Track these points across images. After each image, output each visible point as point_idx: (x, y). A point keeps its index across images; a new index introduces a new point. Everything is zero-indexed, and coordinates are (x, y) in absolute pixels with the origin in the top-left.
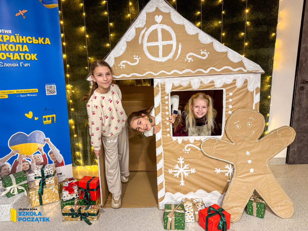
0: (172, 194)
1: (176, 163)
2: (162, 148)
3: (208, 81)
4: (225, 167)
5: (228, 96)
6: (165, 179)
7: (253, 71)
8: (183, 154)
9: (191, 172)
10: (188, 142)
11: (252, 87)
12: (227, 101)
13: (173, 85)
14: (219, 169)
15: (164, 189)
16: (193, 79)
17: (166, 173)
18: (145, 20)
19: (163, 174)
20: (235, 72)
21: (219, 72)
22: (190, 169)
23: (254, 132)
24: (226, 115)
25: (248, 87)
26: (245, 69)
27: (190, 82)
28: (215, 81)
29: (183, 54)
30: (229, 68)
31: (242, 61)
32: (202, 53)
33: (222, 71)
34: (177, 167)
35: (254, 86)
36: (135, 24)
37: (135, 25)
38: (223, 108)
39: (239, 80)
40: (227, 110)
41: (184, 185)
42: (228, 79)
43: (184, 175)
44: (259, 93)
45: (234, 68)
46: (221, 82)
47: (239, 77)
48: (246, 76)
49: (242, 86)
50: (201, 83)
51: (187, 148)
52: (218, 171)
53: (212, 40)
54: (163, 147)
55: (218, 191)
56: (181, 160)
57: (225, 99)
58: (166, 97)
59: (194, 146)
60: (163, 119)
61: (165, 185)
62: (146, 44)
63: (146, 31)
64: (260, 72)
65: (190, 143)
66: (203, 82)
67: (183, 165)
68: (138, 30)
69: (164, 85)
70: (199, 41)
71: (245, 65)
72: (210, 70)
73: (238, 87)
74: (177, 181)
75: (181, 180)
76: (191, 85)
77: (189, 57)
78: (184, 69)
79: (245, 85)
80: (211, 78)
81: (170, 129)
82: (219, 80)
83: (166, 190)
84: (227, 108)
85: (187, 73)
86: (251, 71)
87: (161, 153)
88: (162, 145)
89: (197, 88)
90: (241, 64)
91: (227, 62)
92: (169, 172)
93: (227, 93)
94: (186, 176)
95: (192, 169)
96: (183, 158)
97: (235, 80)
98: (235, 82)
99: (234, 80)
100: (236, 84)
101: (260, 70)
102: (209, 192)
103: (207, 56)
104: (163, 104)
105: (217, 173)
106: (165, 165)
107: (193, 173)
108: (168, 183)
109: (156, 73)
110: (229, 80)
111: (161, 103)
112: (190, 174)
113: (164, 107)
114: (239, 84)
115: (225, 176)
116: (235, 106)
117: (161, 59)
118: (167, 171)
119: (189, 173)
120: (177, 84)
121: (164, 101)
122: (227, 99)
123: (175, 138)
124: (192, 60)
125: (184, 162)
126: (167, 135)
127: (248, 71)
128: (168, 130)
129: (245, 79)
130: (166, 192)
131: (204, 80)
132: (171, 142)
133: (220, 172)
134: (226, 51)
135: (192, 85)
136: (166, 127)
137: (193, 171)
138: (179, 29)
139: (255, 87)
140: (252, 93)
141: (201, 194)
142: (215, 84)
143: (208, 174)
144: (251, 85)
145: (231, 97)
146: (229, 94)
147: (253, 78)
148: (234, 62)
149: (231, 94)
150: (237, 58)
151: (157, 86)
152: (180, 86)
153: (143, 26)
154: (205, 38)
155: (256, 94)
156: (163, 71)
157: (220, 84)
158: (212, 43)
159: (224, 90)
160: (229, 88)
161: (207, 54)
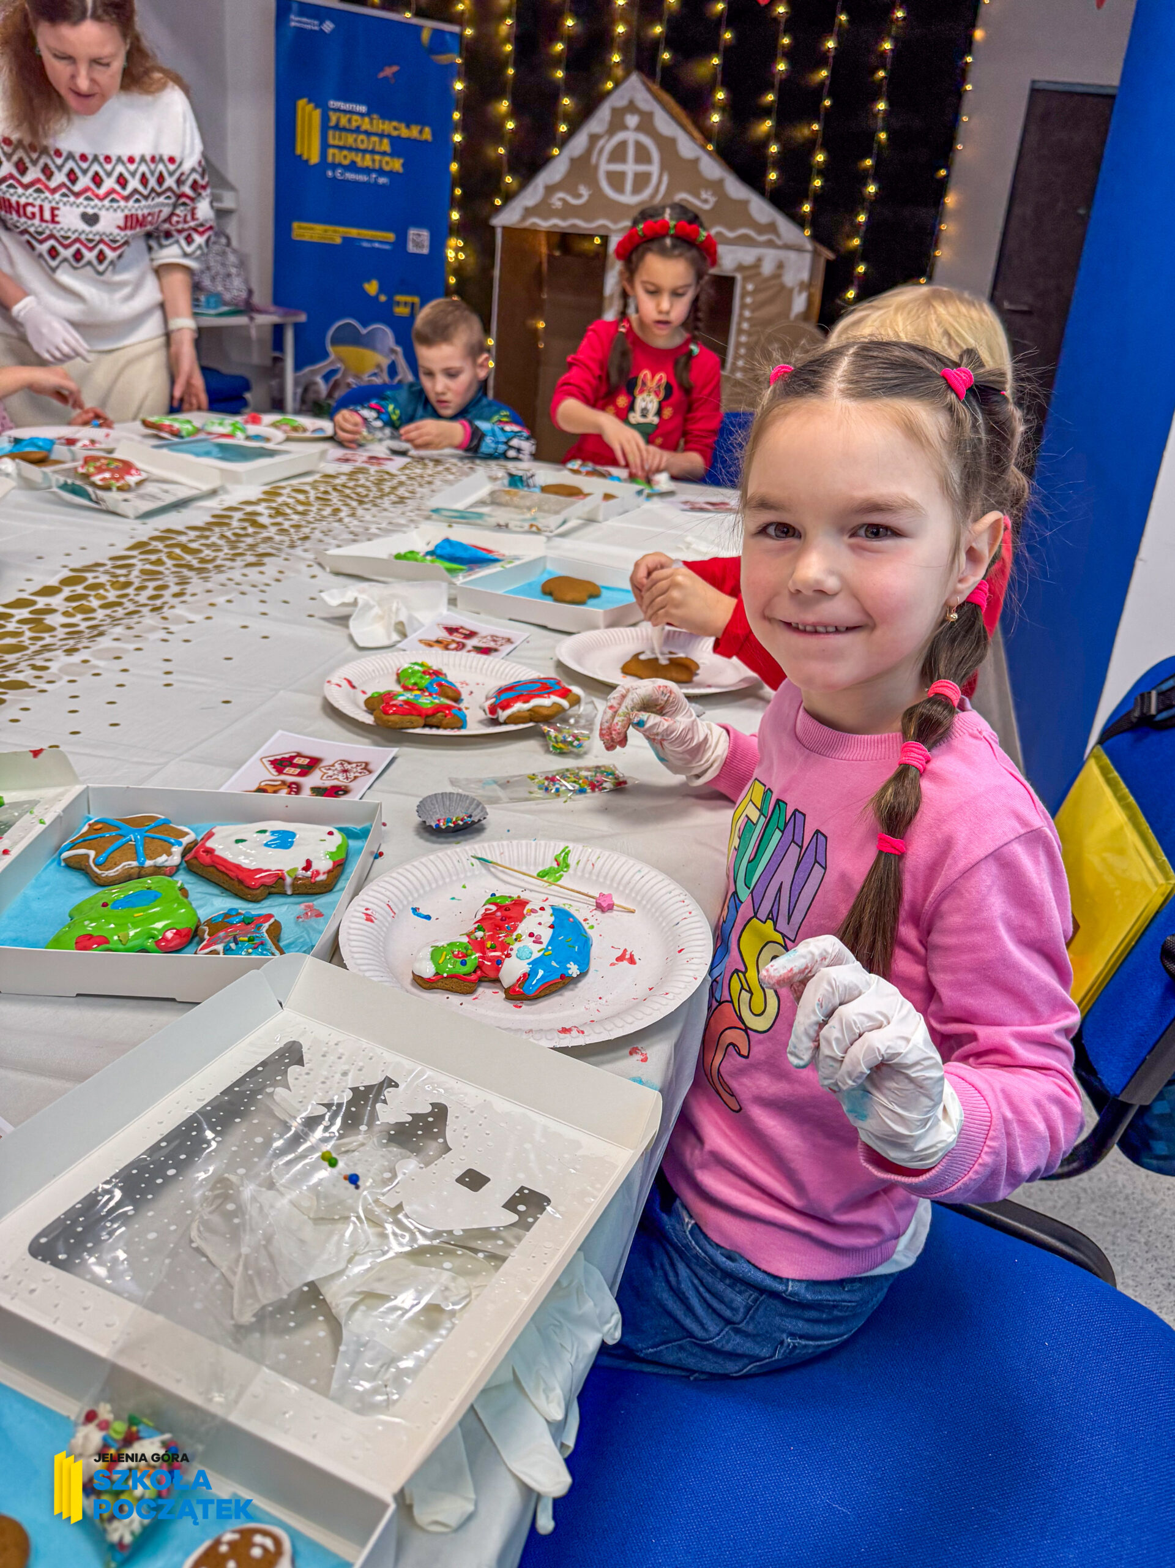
5: (744, 291)
7: (797, 246)
11: (793, 278)
12: (743, 301)
18: (608, 120)
20: (760, 242)
24: (737, 331)
25: (783, 277)
26: (780, 239)
30: (750, 234)
31: (776, 220)
32: (704, 195)
35: (795, 276)
36: (588, 125)
37: (588, 128)
38: (734, 315)
39: (768, 260)
40: (740, 319)
45: (759, 234)
46: (735, 260)
47: (768, 255)
48: (781, 254)
49: (773, 274)
53: (726, 174)
57: (739, 296)
62: (604, 167)
63: (608, 140)
68: (594, 138)
70: (699, 172)
71: (781, 230)
73: (764, 275)
79: (779, 271)
82: (731, 255)
84: (741, 315)
86: (791, 244)
90: (772, 228)
91: (747, 220)
97: (761, 260)
98: (759, 262)
99: (757, 260)
100: (761, 267)
101: (809, 244)
103: (712, 203)
109: (614, 223)
110: (747, 258)
114: (767, 269)
116: (757, 314)
117: (628, 198)
127: (785, 243)
129: (779, 260)
134: (746, 199)
138: (667, 146)
139: (798, 278)
140: (791, 291)
144: (790, 274)
145: (750, 294)
146: (747, 288)
147: (795, 261)
148: (759, 222)
149: (750, 287)
150: (768, 215)
153: (603, 132)
154: (713, 170)
155: (800, 292)
157: (731, 264)
158: (723, 179)
159: (739, 277)
160: (748, 273)
161: (712, 200)
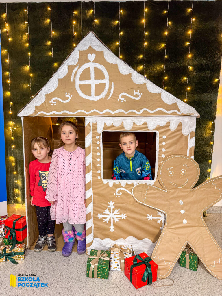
0: (101, 240)
1: (107, 208)
2: (92, 191)
3: (141, 122)
4: (157, 214)
5: (161, 139)
6: (94, 224)
7: (188, 114)
8: (113, 199)
9: (121, 217)
10: (120, 186)
11: (187, 130)
12: (161, 144)
13: (105, 124)
14: (152, 216)
15: (92, 234)
16: (126, 120)
17: (95, 217)
18: (78, 58)
19: (92, 219)
20: (169, 114)
21: (152, 113)
22: (121, 214)
23: (188, 180)
24: (159, 159)
25: (182, 131)
26: (180, 112)
27: (122, 122)
28: (148, 123)
29: (116, 94)
30: (163, 110)
31: (176, 103)
32: (135, 93)
33: (156, 113)
34: (107, 211)
35: (188, 129)
36: (67, 61)
37: (67, 63)
38: (157, 152)
39: (173, 123)
40: (160, 153)
41: (114, 231)
42: (162, 121)
43: (114, 221)
44: (194, 137)
45: (168, 110)
46: (154, 124)
47: (173, 120)
48: (180, 119)
49: (176, 129)
50: (134, 124)
51: (119, 193)
52: (150, 217)
53: (145, 80)
54: (93, 189)
55: (149, 239)
56: (111, 205)
57: (159, 142)
58: (98, 137)
59: (126, 190)
60: (94, 160)
61: (94, 230)
62: (78, 82)
63: (79, 69)
64: (195, 115)
65: (122, 187)
66: (136, 123)
67: (114, 210)
68: (71, 68)
69: (96, 124)
70: (132, 81)
71: (180, 107)
72: (143, 111)
73: (171, 130)
74: (107, 227)
75: (111, 226)
76: (123, 126)
77: (122, 97)
78: (117, 109)
79: (179, 128)
80: (144, 120)
81: (101, 171)
82: (152, 122)
83: (94, 235)
84: (160, 151)
85: (119, 113)
86: (186, 113)
87: (91, 197)
88: (92, 188)
89: (130, 130)
90: (175, 106)
91: (160, 104)
92: (99, 217)
93: (160, 136)
94: (116, 222)
95: (122, 214)
96: (114, 203)
97: (169, 123)
98: (168, 124)
99: (167, 123)
100: (170, 127)
101: (195, 113)
102: (140, 239)
103: (140, 96)
104: (95, 145)
105: (149, 220)
106: (94, 210)
107: (124, 219)
108: (97, 228)
109: (87, 111)
110: (163, 123)
111: (92, 143)
112: (120, 220)
113: (95, 148)
114: (173, 127)
115: (158, 223)
116: (169, 150)
117: (93, 98)
118: (96, 216)
119: (120, 218)
120: (109, 124)
121: (95, 142)
122: (160, 142)
123: (105, 181)
124: (125, 101)
125: (114, 207)
126: (97, 177)
127: (182, 113)
128: (99, 172)
129: (179, 122)
130: (94, 237)
131: (137, 122)
132: (102, 185)
133: (152, 219)
134: (159, 93)
135: (125, 126)
136: (96, 168)
137: (124, 216)
138: (112, 69)
139: (190, 130)
140: (187, 137)
141: (131, 241)
142: (148, 125)
143: (140, 220)
144: (186, 128)
145: (165, 140)
146: (162, 137)
147: (188, 122)
148: (167, 104)
149: (164, 137)
150: (171, 100)
151: (89, 125)
152: (113, 126)
153: (75, 64)
154: (138, 79)
155: (191, 138)
156: (95, 110)
157: (153, 126)
158: (145, 84)
159: (158, 132)
160: (162, 130)
161: (140, 95)
